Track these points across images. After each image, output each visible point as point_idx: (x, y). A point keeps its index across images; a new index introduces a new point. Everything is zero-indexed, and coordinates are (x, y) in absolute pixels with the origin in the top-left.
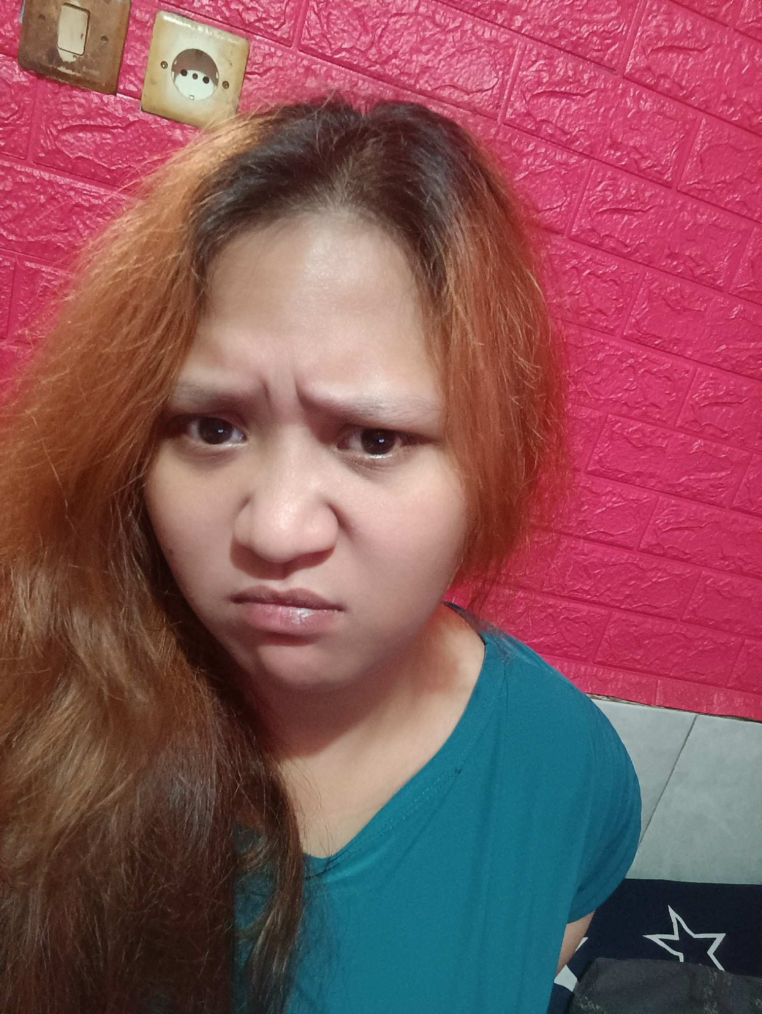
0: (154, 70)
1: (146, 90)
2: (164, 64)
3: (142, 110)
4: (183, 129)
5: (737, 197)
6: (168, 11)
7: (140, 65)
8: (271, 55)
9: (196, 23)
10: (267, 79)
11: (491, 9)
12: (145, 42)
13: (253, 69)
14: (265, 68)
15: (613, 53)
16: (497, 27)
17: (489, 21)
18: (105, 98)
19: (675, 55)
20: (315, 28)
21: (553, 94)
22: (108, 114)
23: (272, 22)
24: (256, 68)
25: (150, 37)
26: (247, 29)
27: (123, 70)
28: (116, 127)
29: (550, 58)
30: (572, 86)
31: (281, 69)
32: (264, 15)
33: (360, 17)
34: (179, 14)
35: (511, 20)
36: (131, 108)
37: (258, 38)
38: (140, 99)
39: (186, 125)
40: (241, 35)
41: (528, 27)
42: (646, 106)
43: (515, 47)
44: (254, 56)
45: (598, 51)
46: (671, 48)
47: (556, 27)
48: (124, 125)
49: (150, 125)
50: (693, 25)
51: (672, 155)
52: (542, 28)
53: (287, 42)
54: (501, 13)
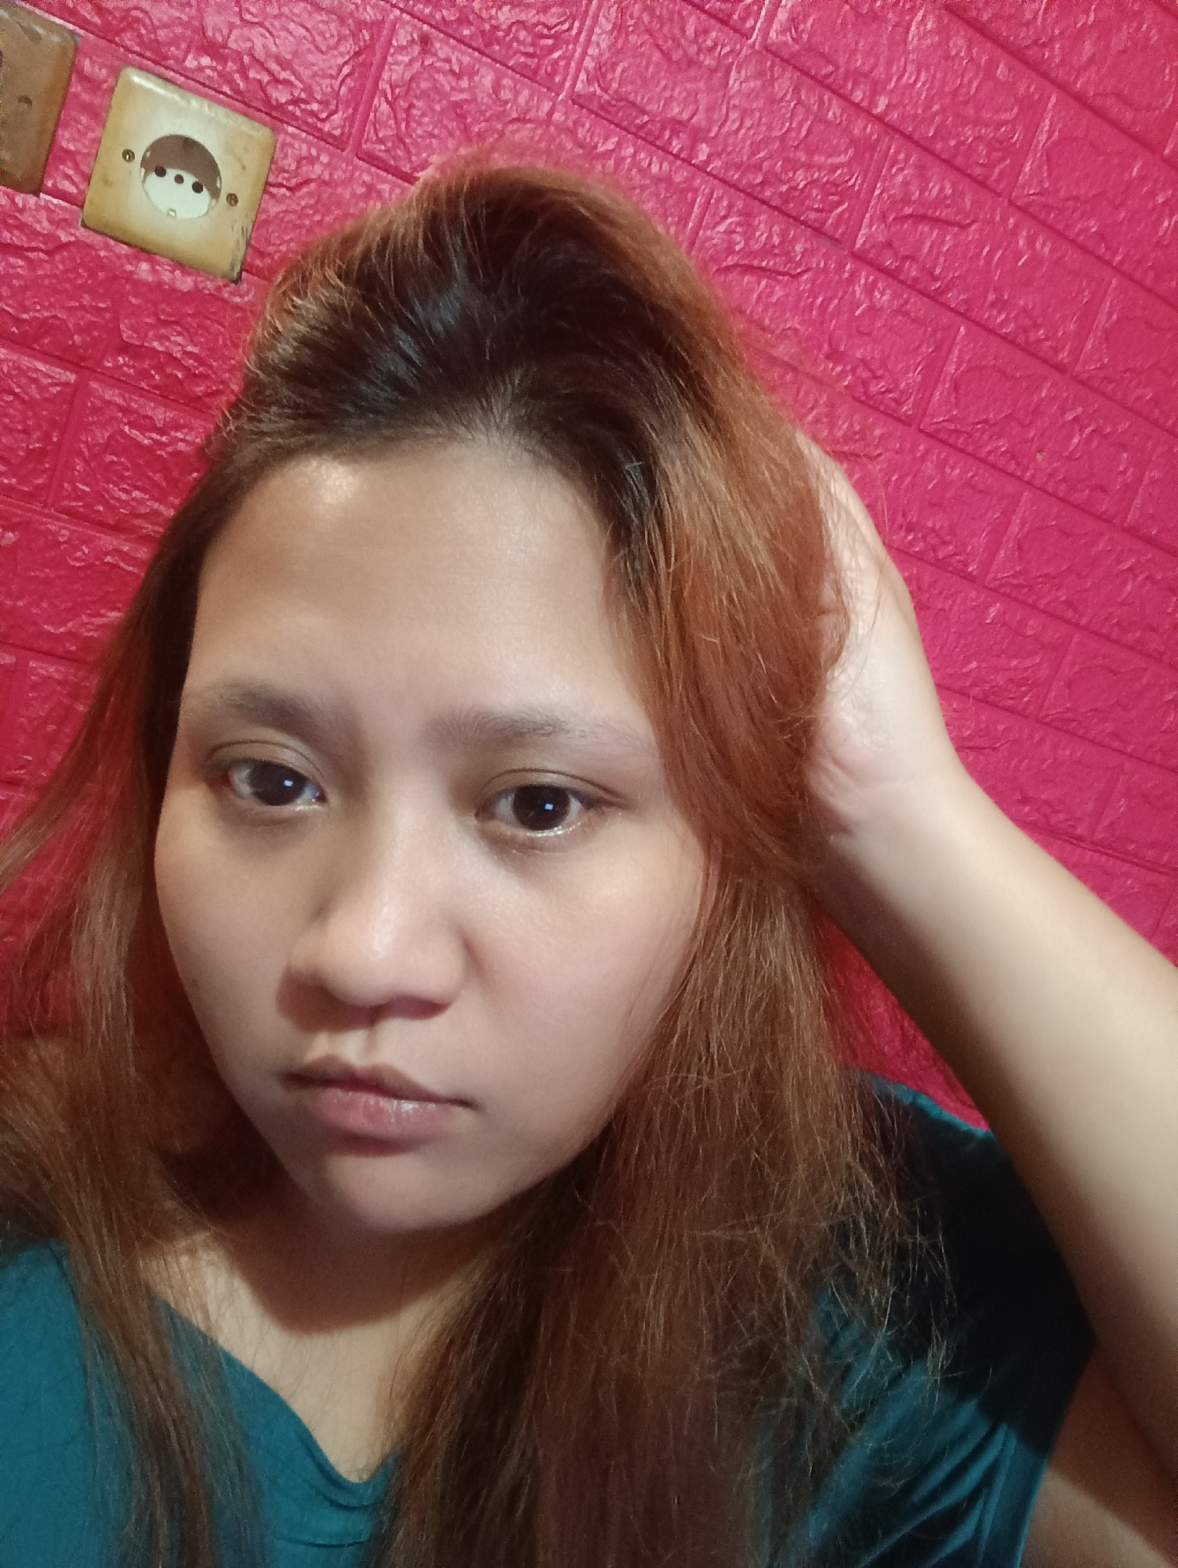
0: (109, 160)
1: (90, 195)
2: (128, 155)
3: (84, 225)
4: (153, 263)
5: (1003, 445)
6: (141, 68)
7: (85, 151)
8: (312, 160)
9: (189, 94)
10: (302, 198)
11: (663, 128)
12: (97, 115)
13: (280, 180)
14: (300, 180)
15: (841, 215)
16: (671, 157)
17: (658, 147)
18: (19, 199)
19: (927, 229)
20: (385, 125)
21: (748, 269)
22: (22, 227)
23: (315, 107)
24: (284, 178)
25: (108, 109)
26: (274, 115)
27: (54, 155)
28: (33, 250)
29: (747, 215)
30: (778, 260)
31: (325, 183)
32: (303, 95)
33: (461, 117)
34: (160, 76)
35: (693, 148)
36: (65, 220)
37: (290, 129)
38: (82, 207)
39: (158, 258)
40: (265, 124)
41: (716, 164)
42: (882, 298)
43: (696, 191)
44: (283, 159)
45: (817, 210)
46: (923, 218)
47: (758, 167)
48: (51, 246)
49: (96, 251)
50: (954, 188)
51: (915, 377)
52: (738, 167)
53: (336, 142)
54: (678, 138)
